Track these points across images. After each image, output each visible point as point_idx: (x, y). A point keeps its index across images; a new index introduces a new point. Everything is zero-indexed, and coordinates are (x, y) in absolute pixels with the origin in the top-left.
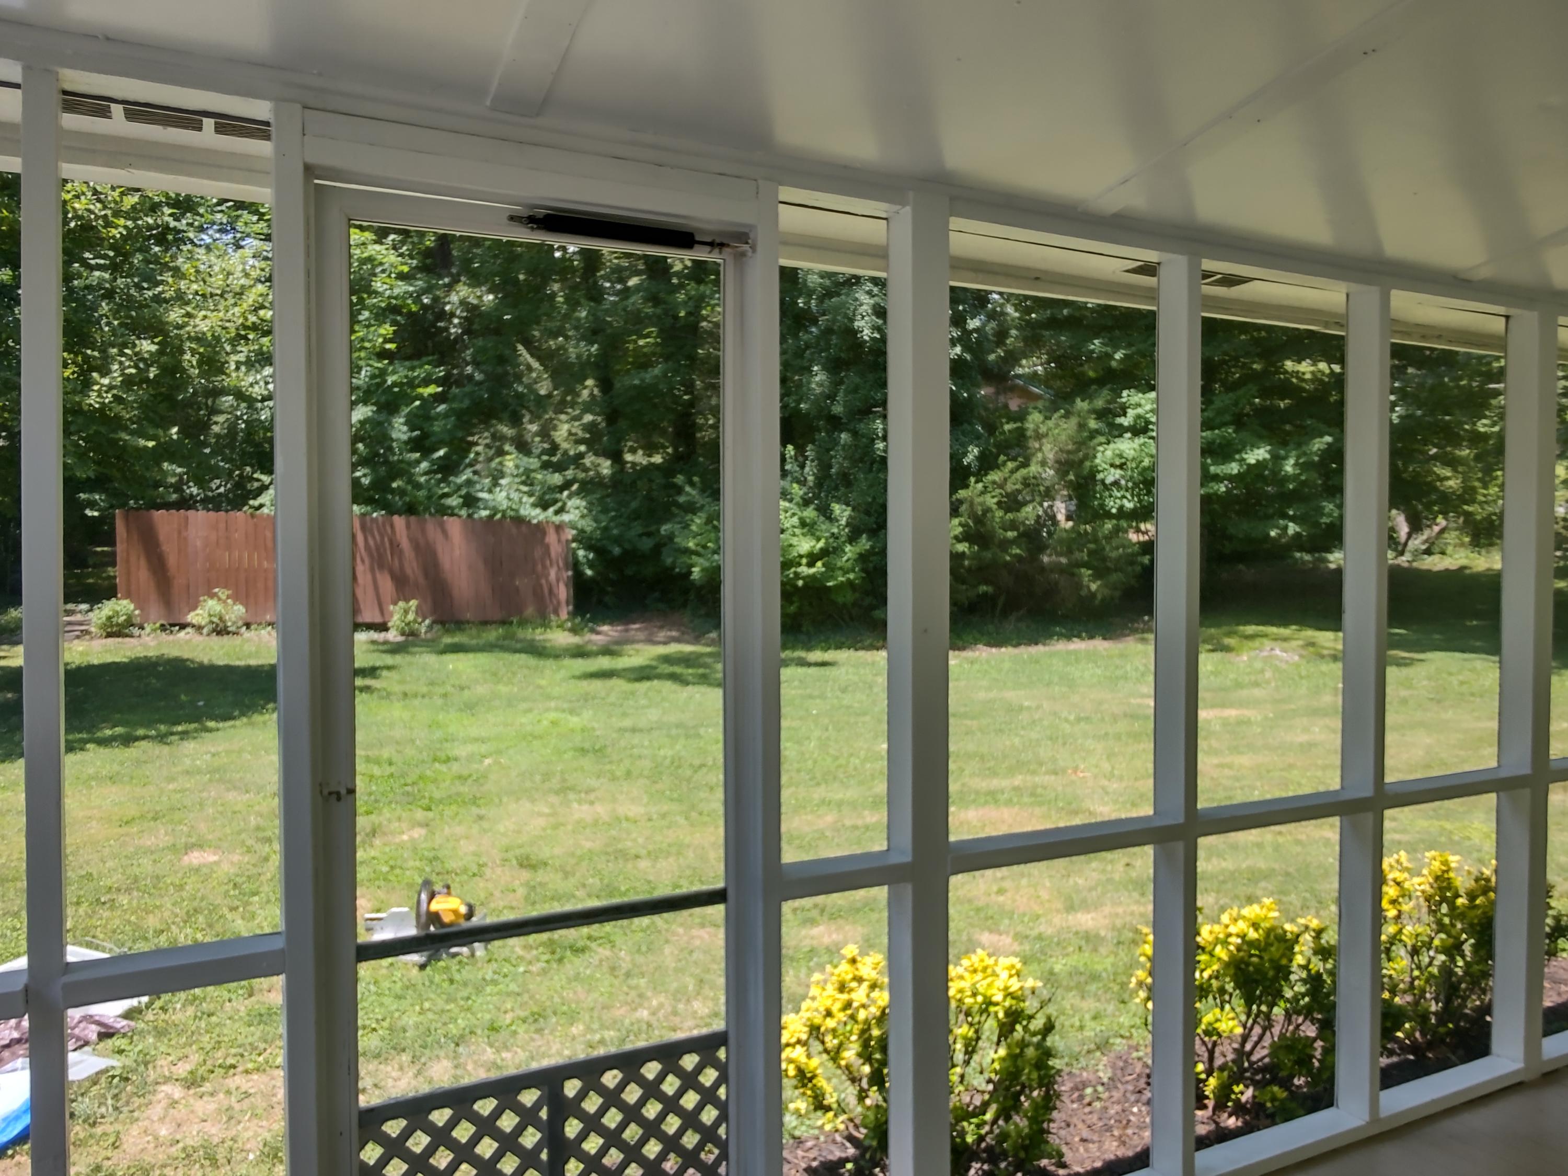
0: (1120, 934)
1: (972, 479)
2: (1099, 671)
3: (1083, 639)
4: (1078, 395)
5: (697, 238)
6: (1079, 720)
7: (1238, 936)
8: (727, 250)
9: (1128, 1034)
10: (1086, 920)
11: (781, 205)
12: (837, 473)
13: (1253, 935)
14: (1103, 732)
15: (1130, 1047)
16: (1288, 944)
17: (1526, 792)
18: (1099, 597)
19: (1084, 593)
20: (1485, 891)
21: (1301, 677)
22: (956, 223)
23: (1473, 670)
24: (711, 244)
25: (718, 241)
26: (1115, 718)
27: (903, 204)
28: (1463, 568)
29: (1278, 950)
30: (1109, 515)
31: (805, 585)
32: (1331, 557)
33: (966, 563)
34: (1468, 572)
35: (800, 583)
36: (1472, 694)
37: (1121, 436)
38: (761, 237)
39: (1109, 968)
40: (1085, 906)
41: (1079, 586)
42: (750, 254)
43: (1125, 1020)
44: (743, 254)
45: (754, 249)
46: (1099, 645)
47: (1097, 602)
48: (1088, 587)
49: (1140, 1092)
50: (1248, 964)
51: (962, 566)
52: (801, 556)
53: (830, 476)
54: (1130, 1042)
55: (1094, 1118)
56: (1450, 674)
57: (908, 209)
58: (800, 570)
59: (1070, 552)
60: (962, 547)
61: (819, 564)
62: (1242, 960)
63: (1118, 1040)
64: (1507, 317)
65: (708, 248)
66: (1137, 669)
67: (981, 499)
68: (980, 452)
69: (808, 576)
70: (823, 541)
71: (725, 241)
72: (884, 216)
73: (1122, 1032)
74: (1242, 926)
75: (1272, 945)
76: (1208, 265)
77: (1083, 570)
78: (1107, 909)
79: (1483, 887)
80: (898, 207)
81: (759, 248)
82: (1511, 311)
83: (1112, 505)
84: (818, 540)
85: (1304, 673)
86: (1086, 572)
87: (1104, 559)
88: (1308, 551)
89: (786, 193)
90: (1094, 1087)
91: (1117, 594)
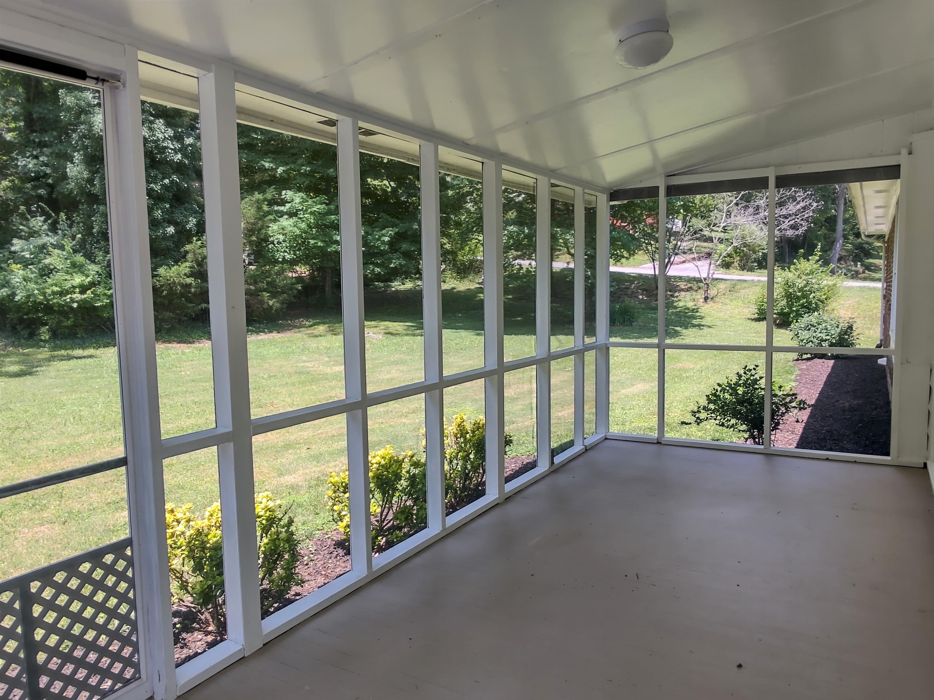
0: (310, 483)
1: (195, 239)
2: (278, 350)
3: (266, 333)
4: (256, 190)
5: (88, 74)
6: (270, 377)
7: (376, 463)
8: (106, 84)
9: (322, 528)
10: (289, 479)
11: (139, 62)
12: (98, 232)
13: (383, 462)
14: (285, 382)
15: (323, 534)
16: (400, 463)
17: (496, 377)
18: (274, 308)
19: (265, 306)
20: (478, 428)
21: (384, 346)
22: (238, 86)
23: (461, 338)
24: (97, 79)
25: (101, 77)
26: (290, 375)
27: (209, 71)
28: (454, 288)
29: (396, 466)
30: (276, 262)
31: (79, 307)
32: (393, 284)
33: (193, 290)
34: (455, 291)
35: (75, 305)
36: (461, 349)
37: (281, 217)
38: (129, 78)
39: (306, 499)
40: (289, 472)
41: (262, 302)
42: (122, 88)
43: (319, 522)
44: (117, 88)
45: (124, 85)
46: (275, 335)
47: (273, 311)
48: (268, 303)
49: (331, 553)
50: (382, 476)
51: (190, 292)
52: (74, 287)
53: (93, 234)
54: (323, 532)
55: (311, 569)
56: (451, 340)
57: (212, 74)
58: (74, 296)
59: (255, 283)
60: (189, 280)
61: (89, 292)
62: (380, 474)
63: (317, 532)
64: (483, 163)
65: (95, 81)
66: (299, 348)
67: (200, 251)
68: (197, 222)
69: (81, 300)
70: (91, 277)
71: (106, 79)
72: (196, 76)
73: (319, 528)
74: (378, 459)
75: (393, 465)
76: (361, 124)
77: (264, 293)
78: (301, 472)
79: (477, 427)
80: (206, 72)
81: (128, 84)
82: (485, 161)
83: (279, 256)
84: (87, 276)
85: (385, 344)
86: (266, 294)
87: (276, 287)
88: (382, 282)
89: (142, 55)
90: (308, 556)
91: (285, 306)
